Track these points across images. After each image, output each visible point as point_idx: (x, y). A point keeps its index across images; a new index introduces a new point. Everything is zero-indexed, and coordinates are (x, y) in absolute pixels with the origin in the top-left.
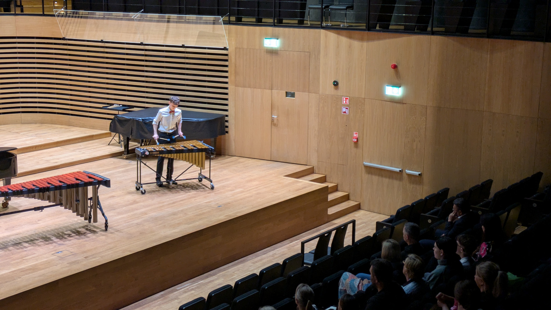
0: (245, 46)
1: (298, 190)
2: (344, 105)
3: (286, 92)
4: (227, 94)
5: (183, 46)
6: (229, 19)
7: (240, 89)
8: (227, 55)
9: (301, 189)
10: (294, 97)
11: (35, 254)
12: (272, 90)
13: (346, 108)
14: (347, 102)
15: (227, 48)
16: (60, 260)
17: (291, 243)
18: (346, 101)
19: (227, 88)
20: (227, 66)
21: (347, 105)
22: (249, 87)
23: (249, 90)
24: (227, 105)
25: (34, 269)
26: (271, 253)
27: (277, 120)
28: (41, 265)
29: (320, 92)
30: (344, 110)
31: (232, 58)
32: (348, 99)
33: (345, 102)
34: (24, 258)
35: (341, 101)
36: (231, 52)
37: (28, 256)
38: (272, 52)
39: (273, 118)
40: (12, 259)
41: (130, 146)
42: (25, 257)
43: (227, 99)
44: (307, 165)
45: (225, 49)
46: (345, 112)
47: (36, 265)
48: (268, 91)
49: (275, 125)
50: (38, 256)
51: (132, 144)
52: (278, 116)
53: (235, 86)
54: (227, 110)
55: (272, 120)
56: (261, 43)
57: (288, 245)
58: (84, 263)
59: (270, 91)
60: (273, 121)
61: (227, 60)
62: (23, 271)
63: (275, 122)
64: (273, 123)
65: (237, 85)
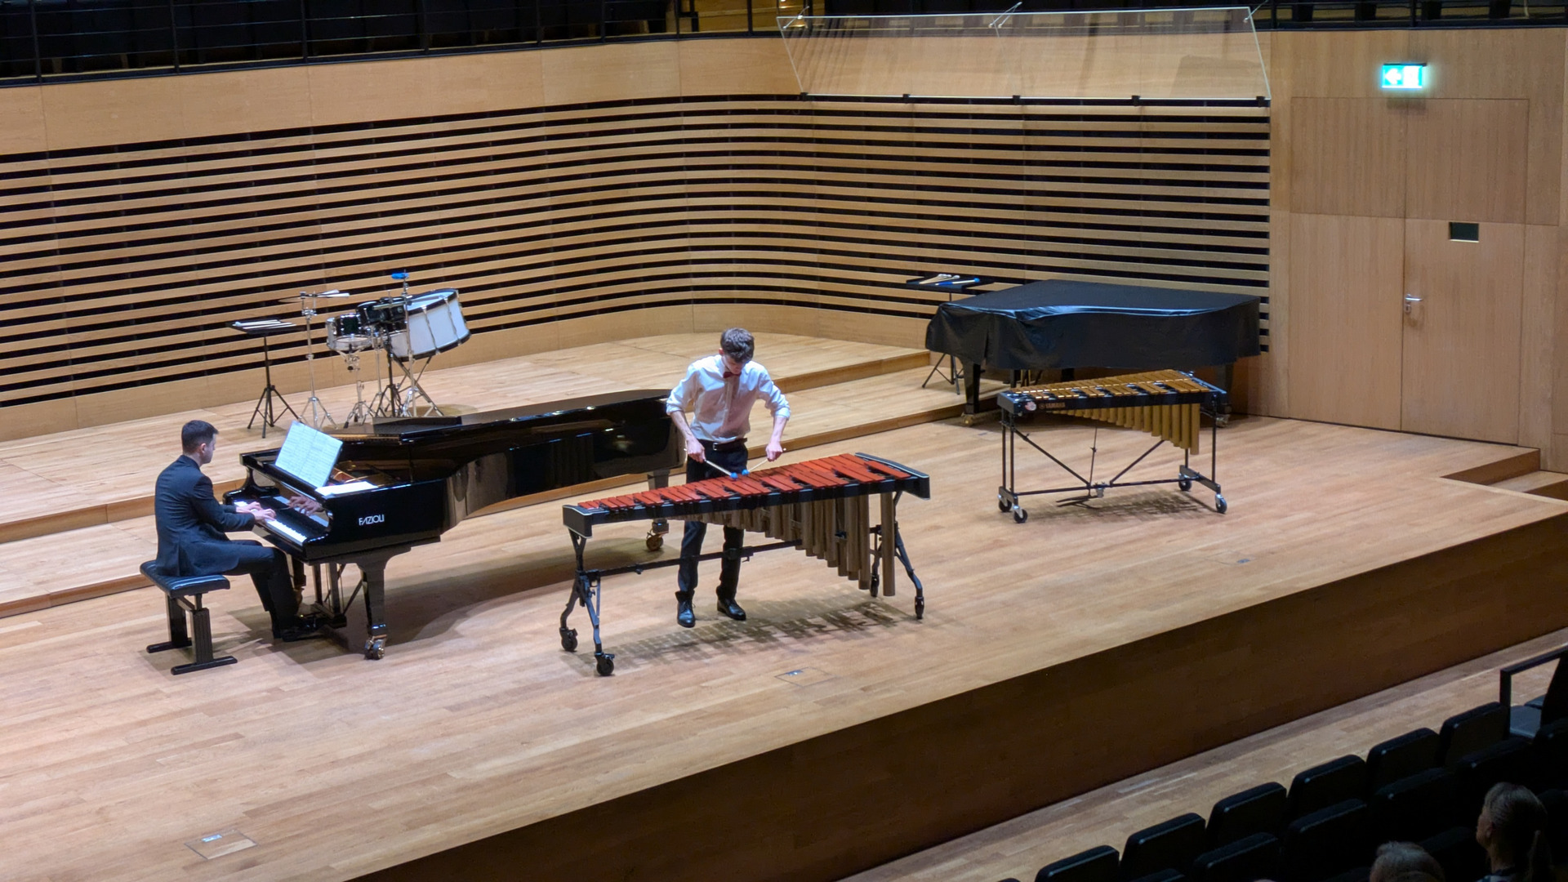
0: (1322, 92)
1: (1489, 518)
3: (1451, 224)
4: (1264, 235)
5: (1135, 101)
6: (1274, 14)
7: (1307, 220)
8: (1265, 120)
9: (1497, 517)
10: (1477, 240)
11: (731, 673)
12: (1405, 218)
15: (1266, 99)
16: (795, 691)
17: (1465, 676)
19: (1264, 219)
20: (1265, 153)
22: (1334, 212)
23: (1332, 223)
24: (1264, 267)
25: (729, 713)
26: (1402, 704)
27: (1422, 309)
28: (749, 703)
29: (1563, 221)
31: (1282, 128)
34: (704, 685)
36: (1279, 111)
37: (714, 679)
38: (1407, 104)
39: (1409, 302)
40: (673, 684)
41: (981, 389)
42: (707, 681)
43: (1264, 251)
44: (1516, 445)
45: (1260, 102)
47: (734, 703)
48: (1392, 225)
49: (1414, 324)
50: (739, 681)
51: (989, 386)
52: (1424, 298)
53: (1291, 212)
54: (1264, 284)
55: (1407, 309)
56: (1371, 80)
57: (1456, 683)
58: (861, 703)
59: (1399, 222)
60: (1408, 314)
61: (1264, 136)
62: (700, 716)
63: (1415, 314)
64: (1408, 318)
65: (1295, 209)
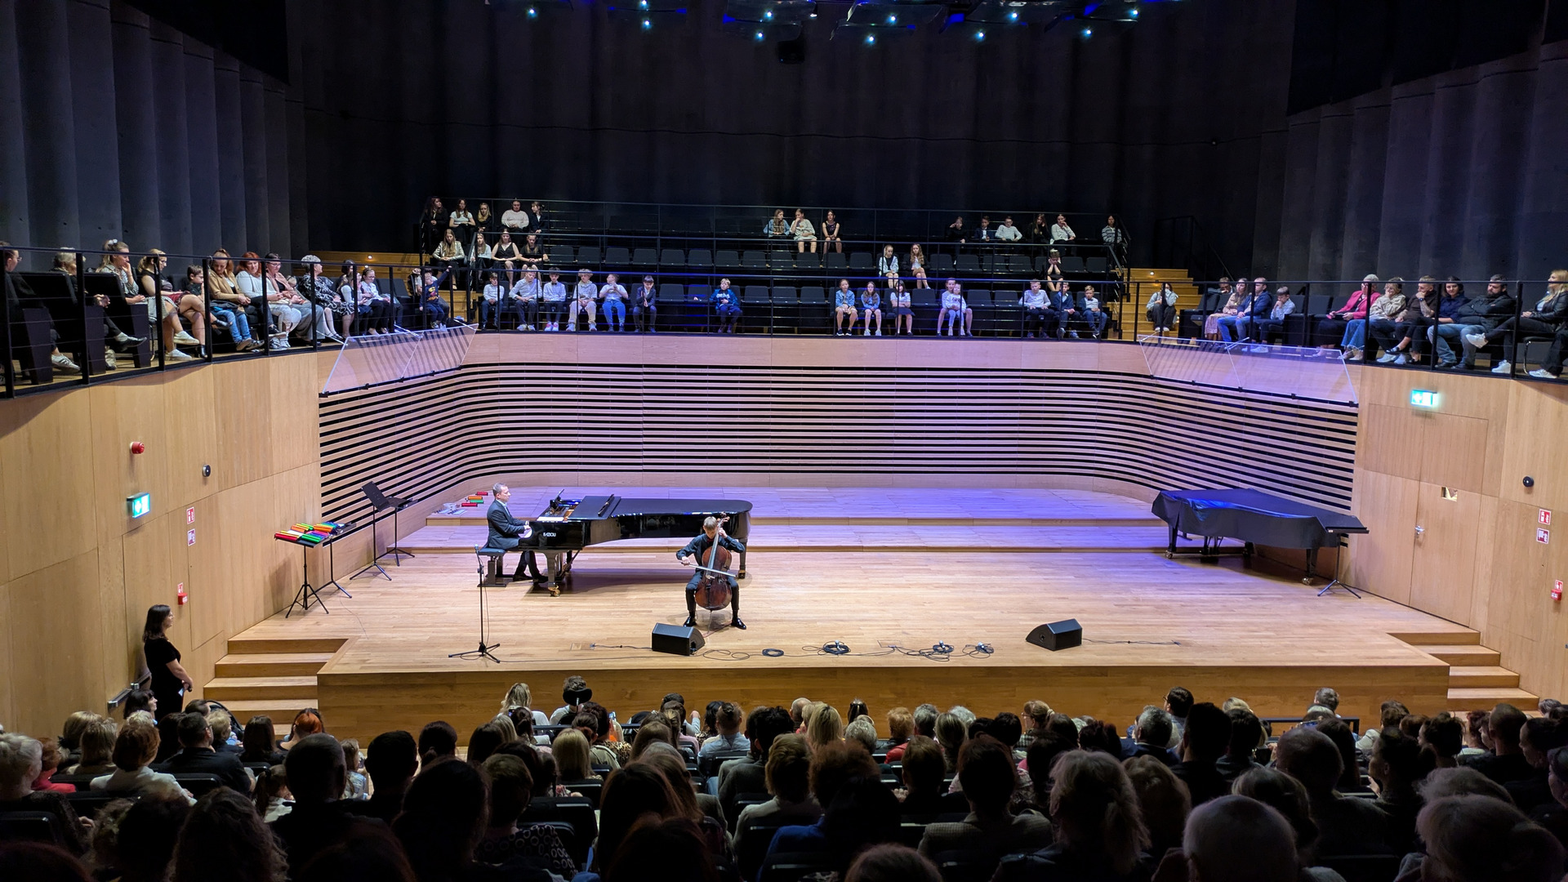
0: (1384, 403)
2: (1541, 526)
3: (1443, 489)
4: (1351, 480)
7: (1372, 474)
8: (1356, 415)
12: (1420, 482)
13: (1545, 532)
14: (1547, 519)
15: (1357, 403)
18: (1545, 517)
19: (1351, 471)
20: (1354, 433)
21: (1547, 527)
22: (1385, 472)
23: (1384, 478)
24: (1349, 499)
27: (1424, 535)
29: (1501, 496)
30: (1541, 534)
31: (1362, 420)
32: (1548, 513)
33: (1542, 519)
35: (1537, 517)
36: (1363, 411)
38: (1426, 414)
39: (1418, 531)
43: (1349, 490)
44: (1466, 626)
45: (1354, 404)
46: (1542, 539)
48: (1414, 484)
49: (1420, 544)
52: (1426, 529)
53: (1364, 469)
55: (1417, 535)
56: (1407, 398)
59: (1417, 483)
60: (1417, 537)
61: (1355, 424)
63: (1421, 538)
64: (1417, 541)
65: (1366, 468)
